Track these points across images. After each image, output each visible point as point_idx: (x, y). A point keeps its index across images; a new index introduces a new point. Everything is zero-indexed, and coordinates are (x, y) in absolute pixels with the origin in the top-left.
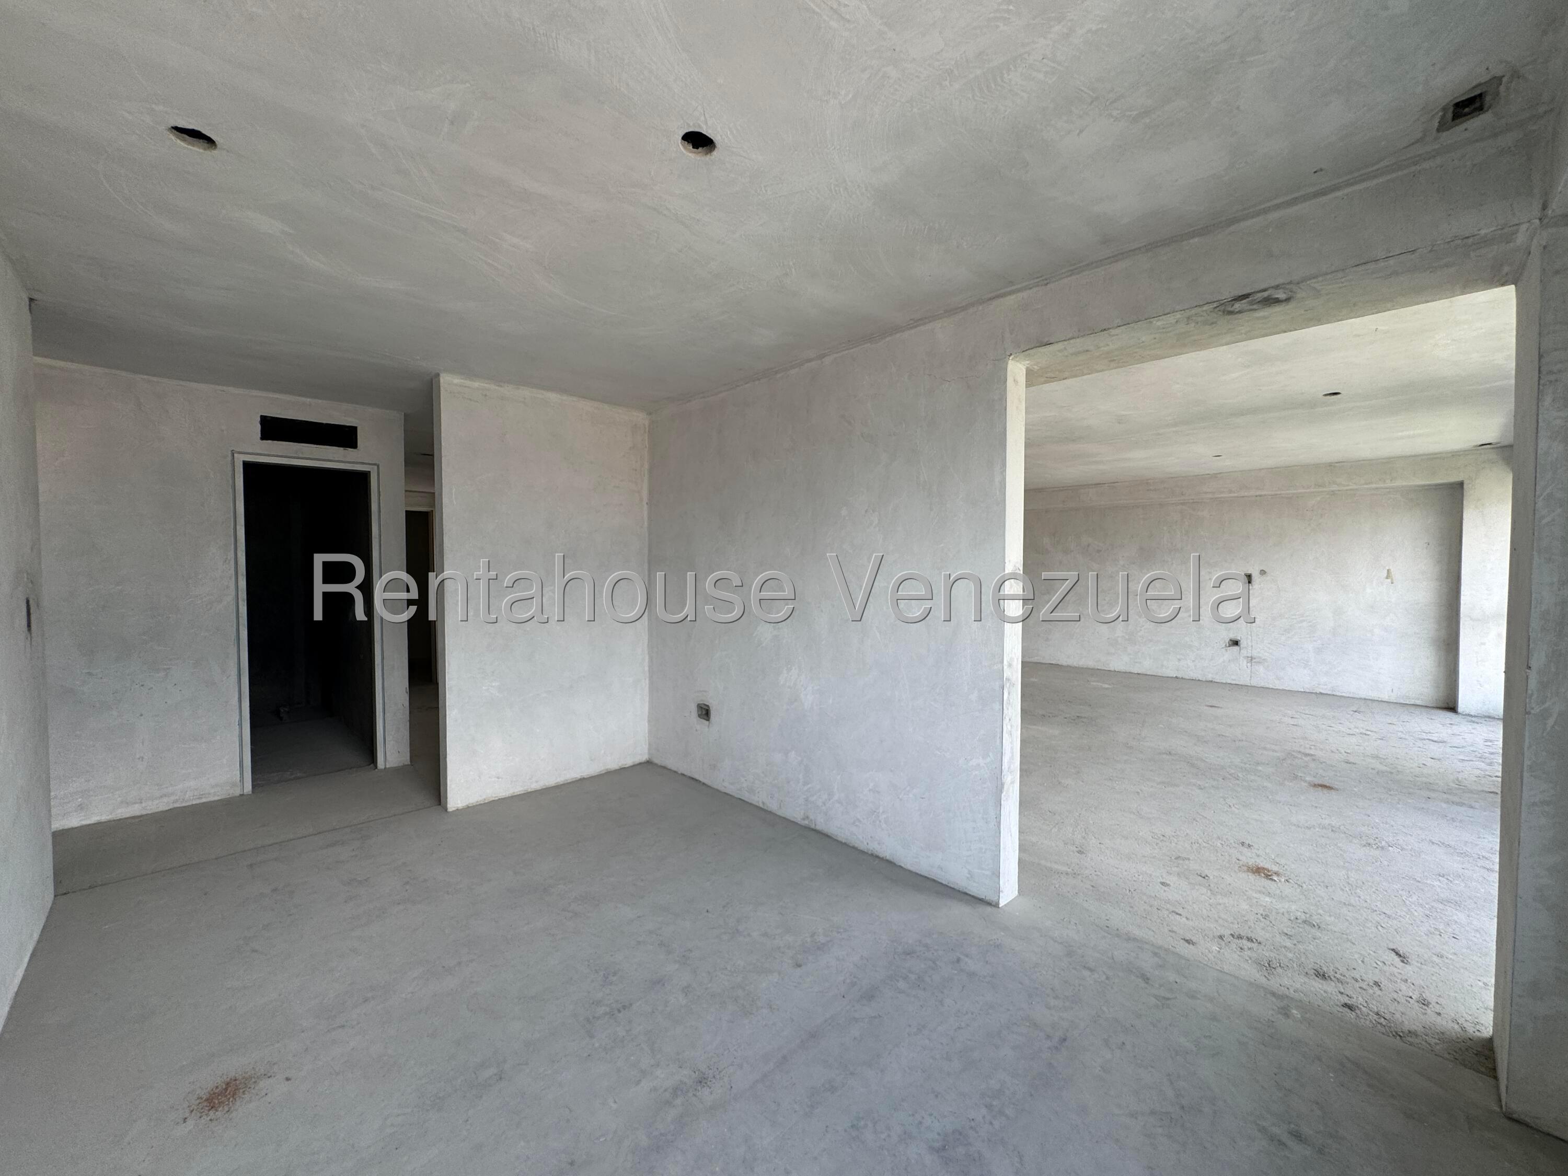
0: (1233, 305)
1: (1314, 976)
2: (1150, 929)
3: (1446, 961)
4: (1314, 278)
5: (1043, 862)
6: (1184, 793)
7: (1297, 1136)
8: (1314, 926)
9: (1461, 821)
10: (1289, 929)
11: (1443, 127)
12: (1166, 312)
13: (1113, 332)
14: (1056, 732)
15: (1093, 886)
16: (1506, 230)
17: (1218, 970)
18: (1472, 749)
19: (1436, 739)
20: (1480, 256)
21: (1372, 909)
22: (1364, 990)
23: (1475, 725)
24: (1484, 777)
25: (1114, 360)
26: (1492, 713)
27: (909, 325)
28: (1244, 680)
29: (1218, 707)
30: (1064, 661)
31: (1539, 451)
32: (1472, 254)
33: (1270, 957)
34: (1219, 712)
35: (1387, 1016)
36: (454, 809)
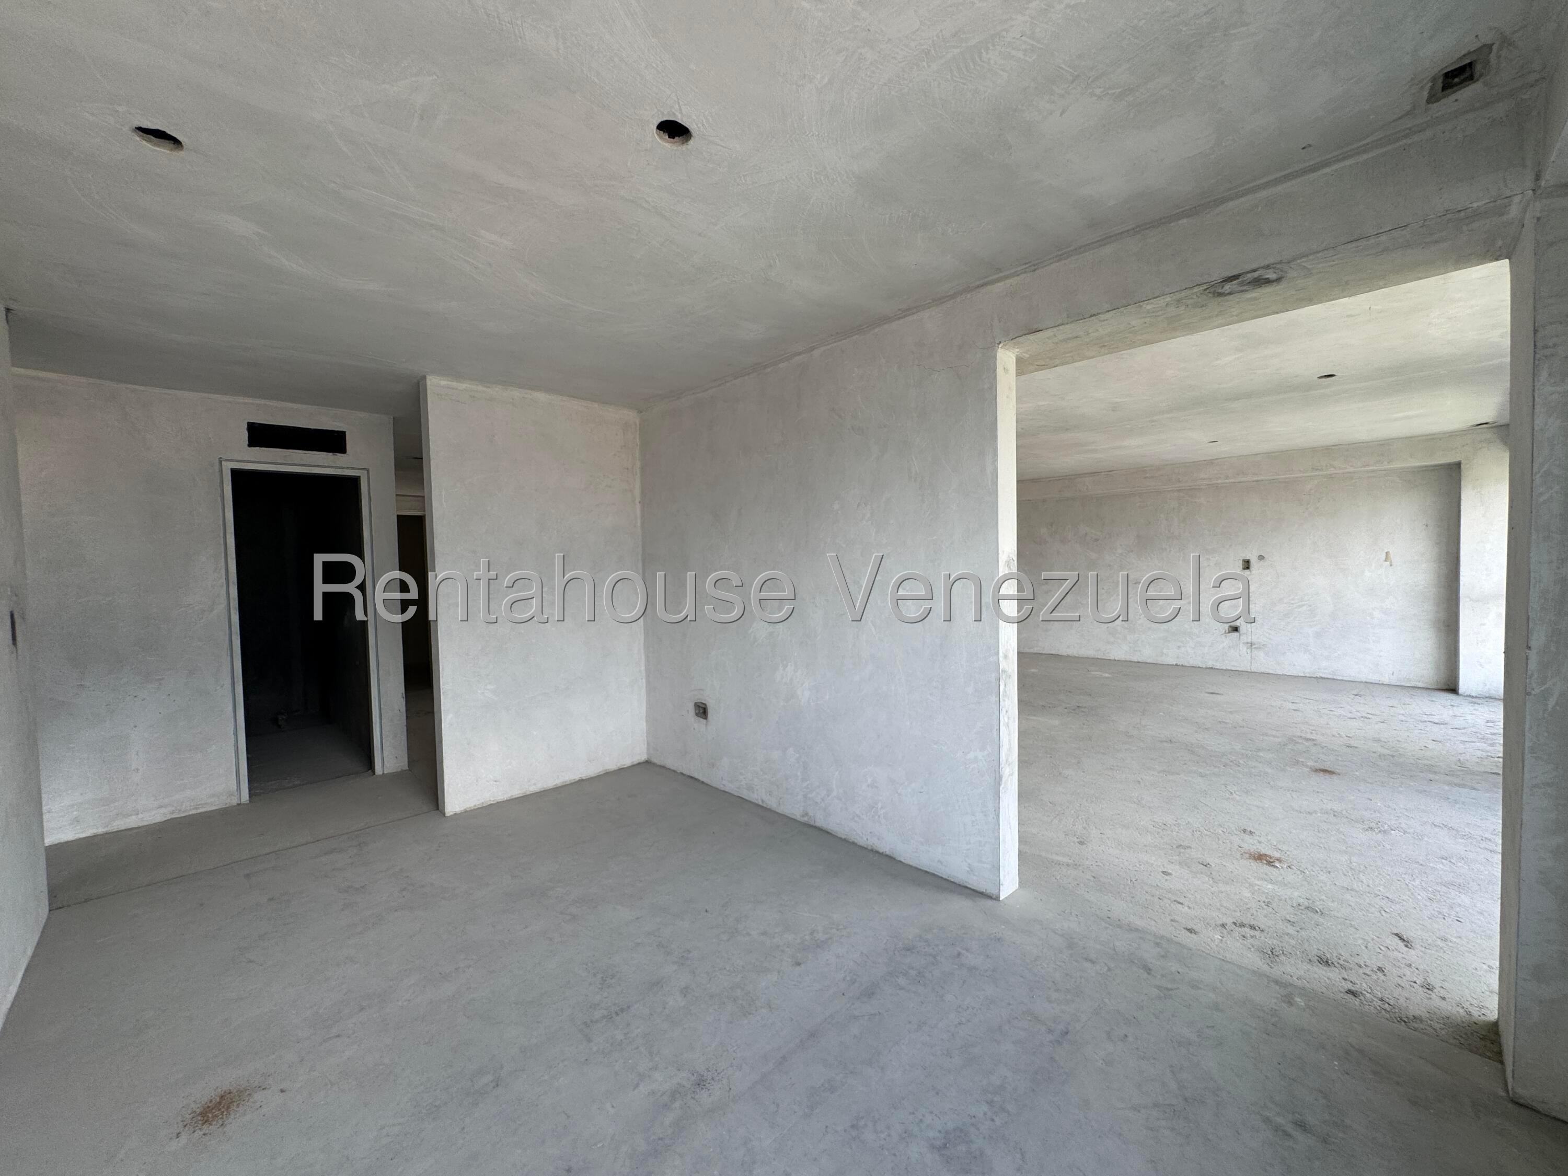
0: (1223, 287)
1: (1317, 962)
2: (1151, 919)
3: (1450, 944)
4: (1304, 256)
5: (1043, 854)
6: (1185, 781)
7: (1302, 1125)
8: (1317, 912)
9: (1463, 803)
10: (1292, 916)
11: (1432, 98)
12: (1155, 296)
13: (1102, 317)
14: (1056, 722)
15: (1094, 877)
16: (1499, 202)
17: (1220, 959)
18: (1474, 730)
19: (1436, 721)
20: (1472, 230)
21: (1376, 894)
22: (1368, 975)
23: (1477, 706)
24: (1487, 758)
25: (1104, 346)
26: (1493, 693)
27: (896, 315)
28: (1244, 666)
29: (1218, 694)
30: (1064, 651)
31: (1536, 428)
32: (1465, 228)
33: (1273, 944)
34: (1219, 698)
35: (1392, 1002)
36: (452, 814)
